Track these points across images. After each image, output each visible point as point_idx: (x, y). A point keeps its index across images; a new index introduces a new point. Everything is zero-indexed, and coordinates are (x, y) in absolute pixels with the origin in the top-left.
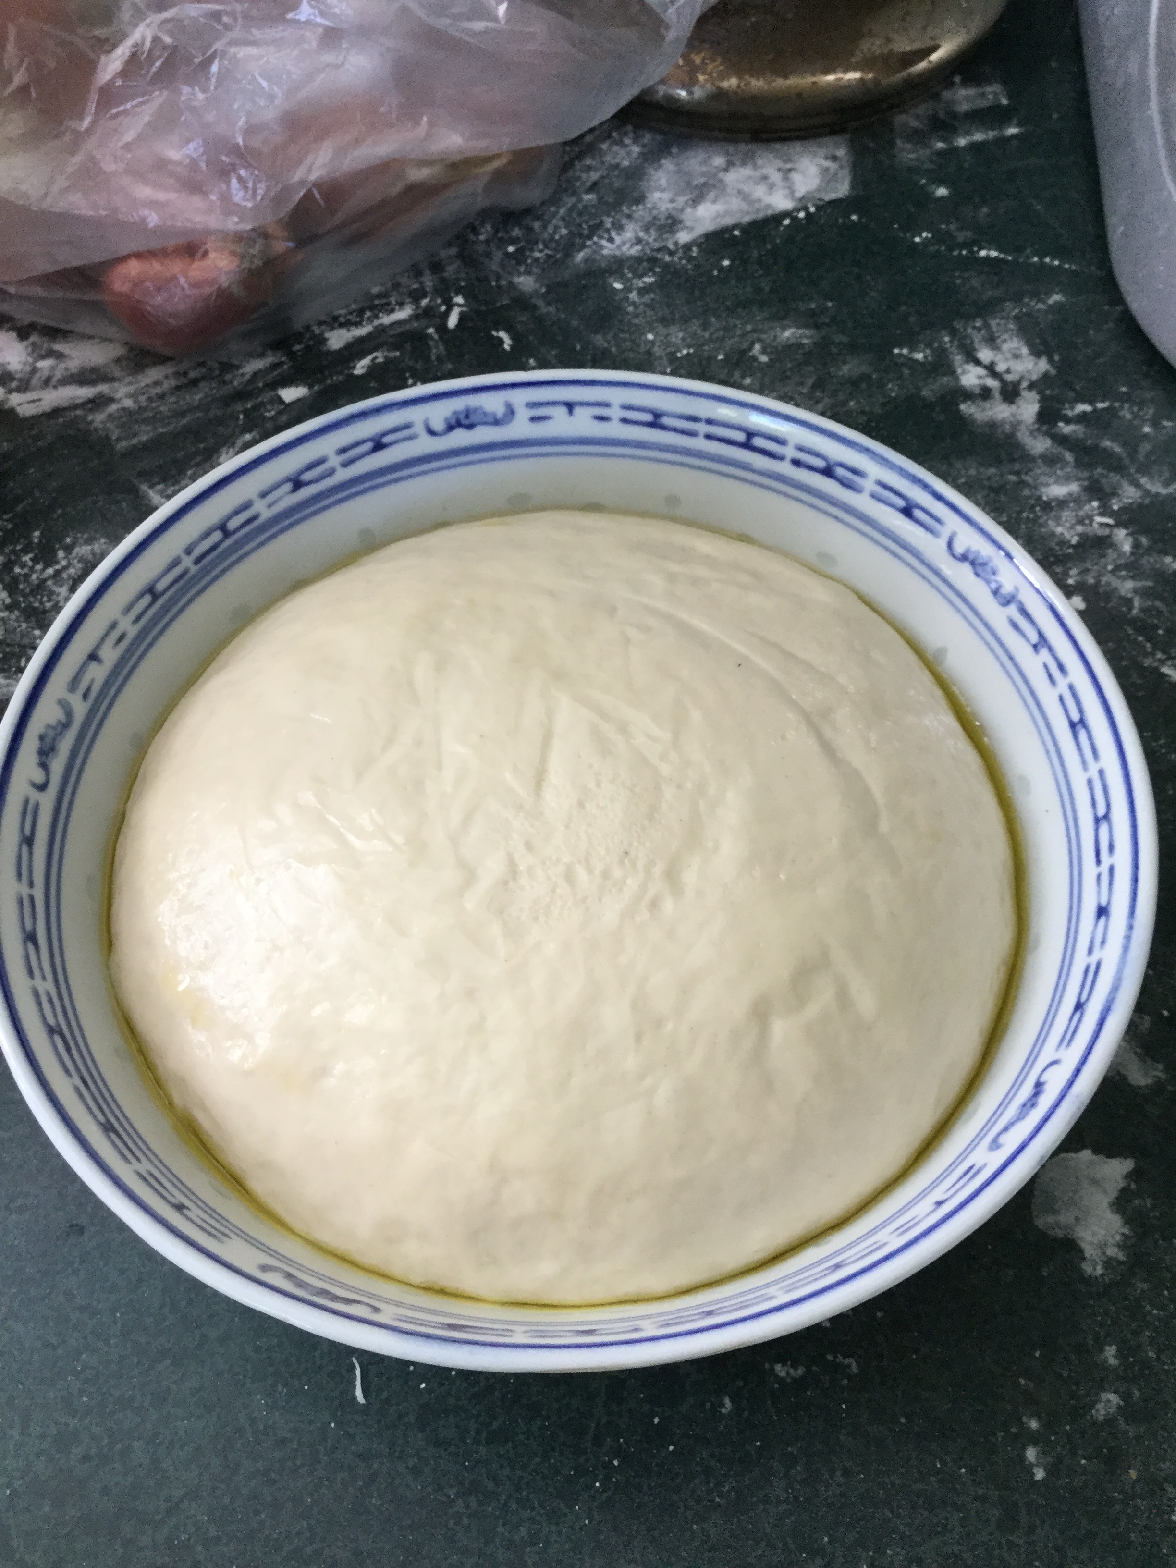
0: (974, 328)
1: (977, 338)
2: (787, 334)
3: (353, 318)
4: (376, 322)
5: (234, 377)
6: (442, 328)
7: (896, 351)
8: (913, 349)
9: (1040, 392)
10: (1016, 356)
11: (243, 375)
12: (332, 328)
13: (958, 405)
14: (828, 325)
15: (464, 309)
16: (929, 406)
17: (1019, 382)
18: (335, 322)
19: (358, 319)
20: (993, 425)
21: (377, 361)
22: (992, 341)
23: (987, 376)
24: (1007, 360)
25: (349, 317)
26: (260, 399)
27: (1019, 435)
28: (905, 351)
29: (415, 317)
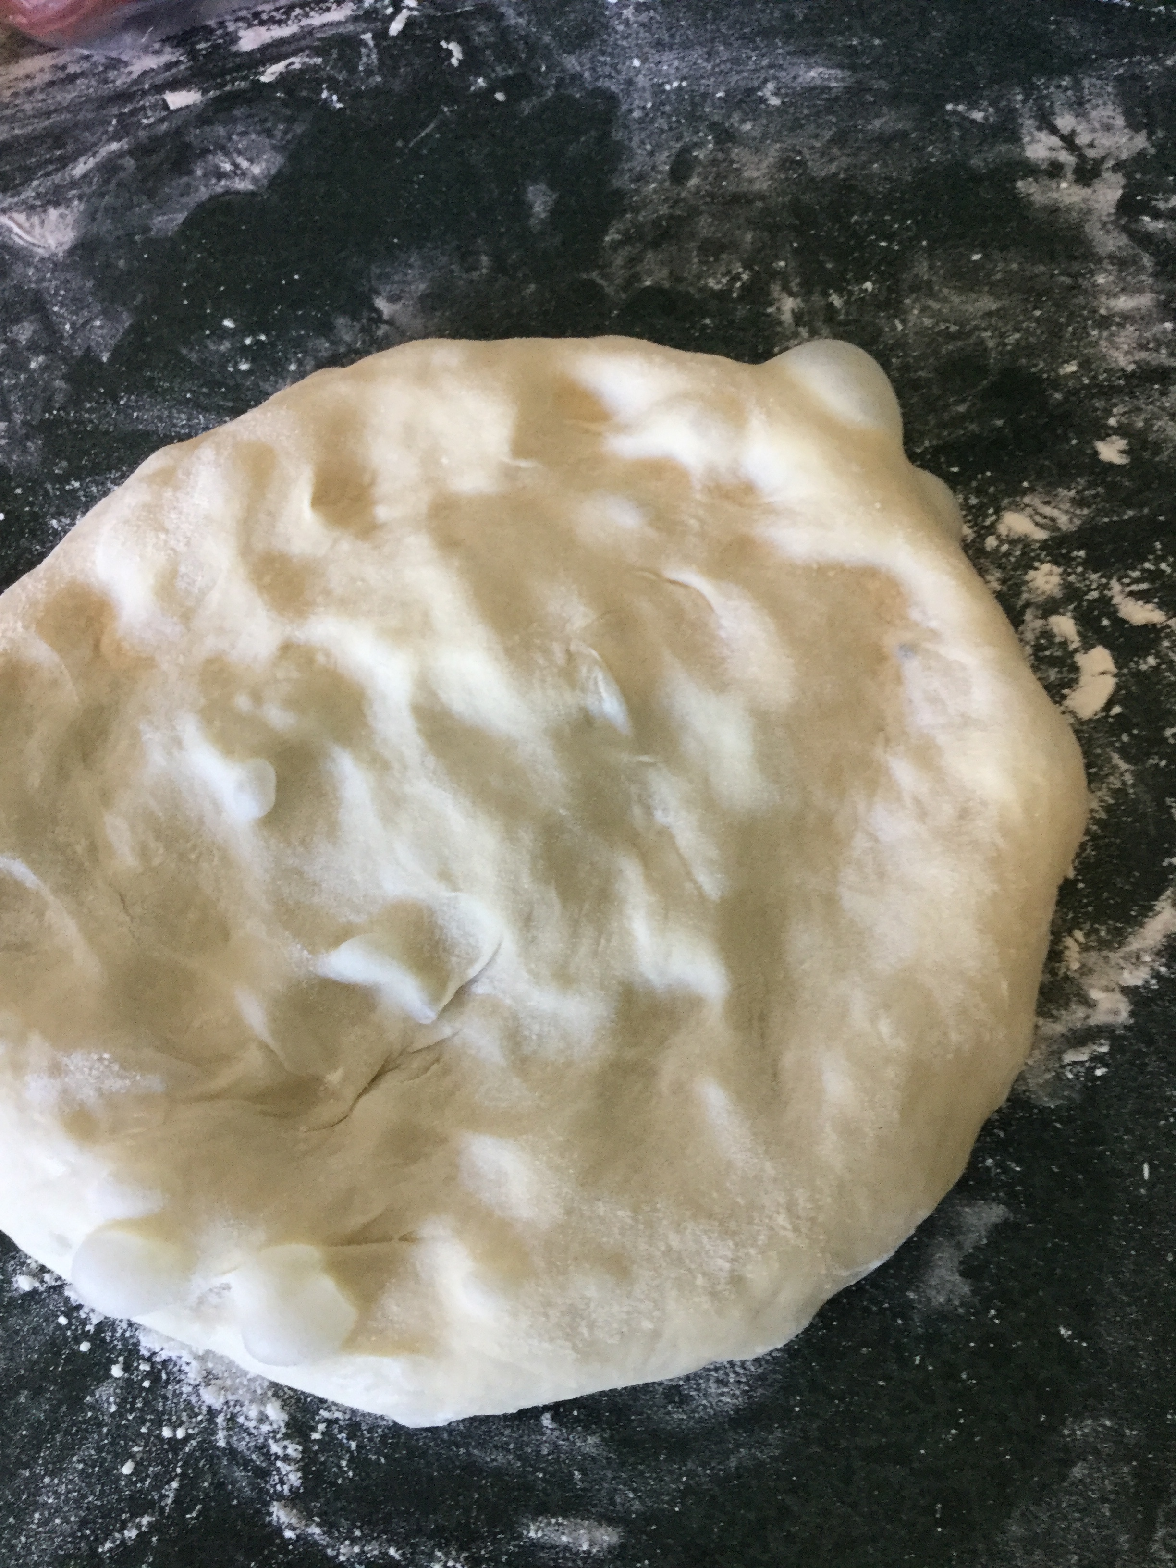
0: (1059, 87)
1: (1059, 98)
2: (812, 73)
3: (278, 16)
4: (305, 22)
5: (119, 76)
6: (381, 35)
7: (949, 107)
8: (973, 105)
9: (1128, 176)
10: (1108, 128)
11: (130, 73)
12: (250, 26)
13: (1015, 181)
14: (868, 67)
15: (415, 13)
16: (976, 178)
17: (1103, 159)
18: (257, 19)
19: (284, 17)
20: (1054, 210)
21: (292, 67)
22: (1079, 106)
23: (1063, 148)
24: (1094, 130)
25: (274, 14)
26: (141, 103)
27: (1087, 228)
28: (961, 108)
29: (355, 19)
